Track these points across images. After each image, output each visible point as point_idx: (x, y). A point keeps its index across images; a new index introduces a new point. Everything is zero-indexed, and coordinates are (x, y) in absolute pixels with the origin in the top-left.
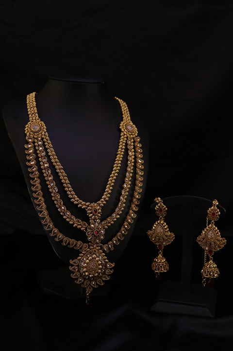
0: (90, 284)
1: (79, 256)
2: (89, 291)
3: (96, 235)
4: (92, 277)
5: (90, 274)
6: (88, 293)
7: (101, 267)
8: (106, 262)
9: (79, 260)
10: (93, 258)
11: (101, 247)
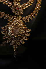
0: (16, 43)
1: (8, 24)
2: (15, 48)
3: (18, 10)
4: (17, 37)
5: (15, 35)
6: (15, 49)
7: (22, 30)
8: (25, 28)
9: (8, 27)
10: (16, 24)
11: (21, 18)
